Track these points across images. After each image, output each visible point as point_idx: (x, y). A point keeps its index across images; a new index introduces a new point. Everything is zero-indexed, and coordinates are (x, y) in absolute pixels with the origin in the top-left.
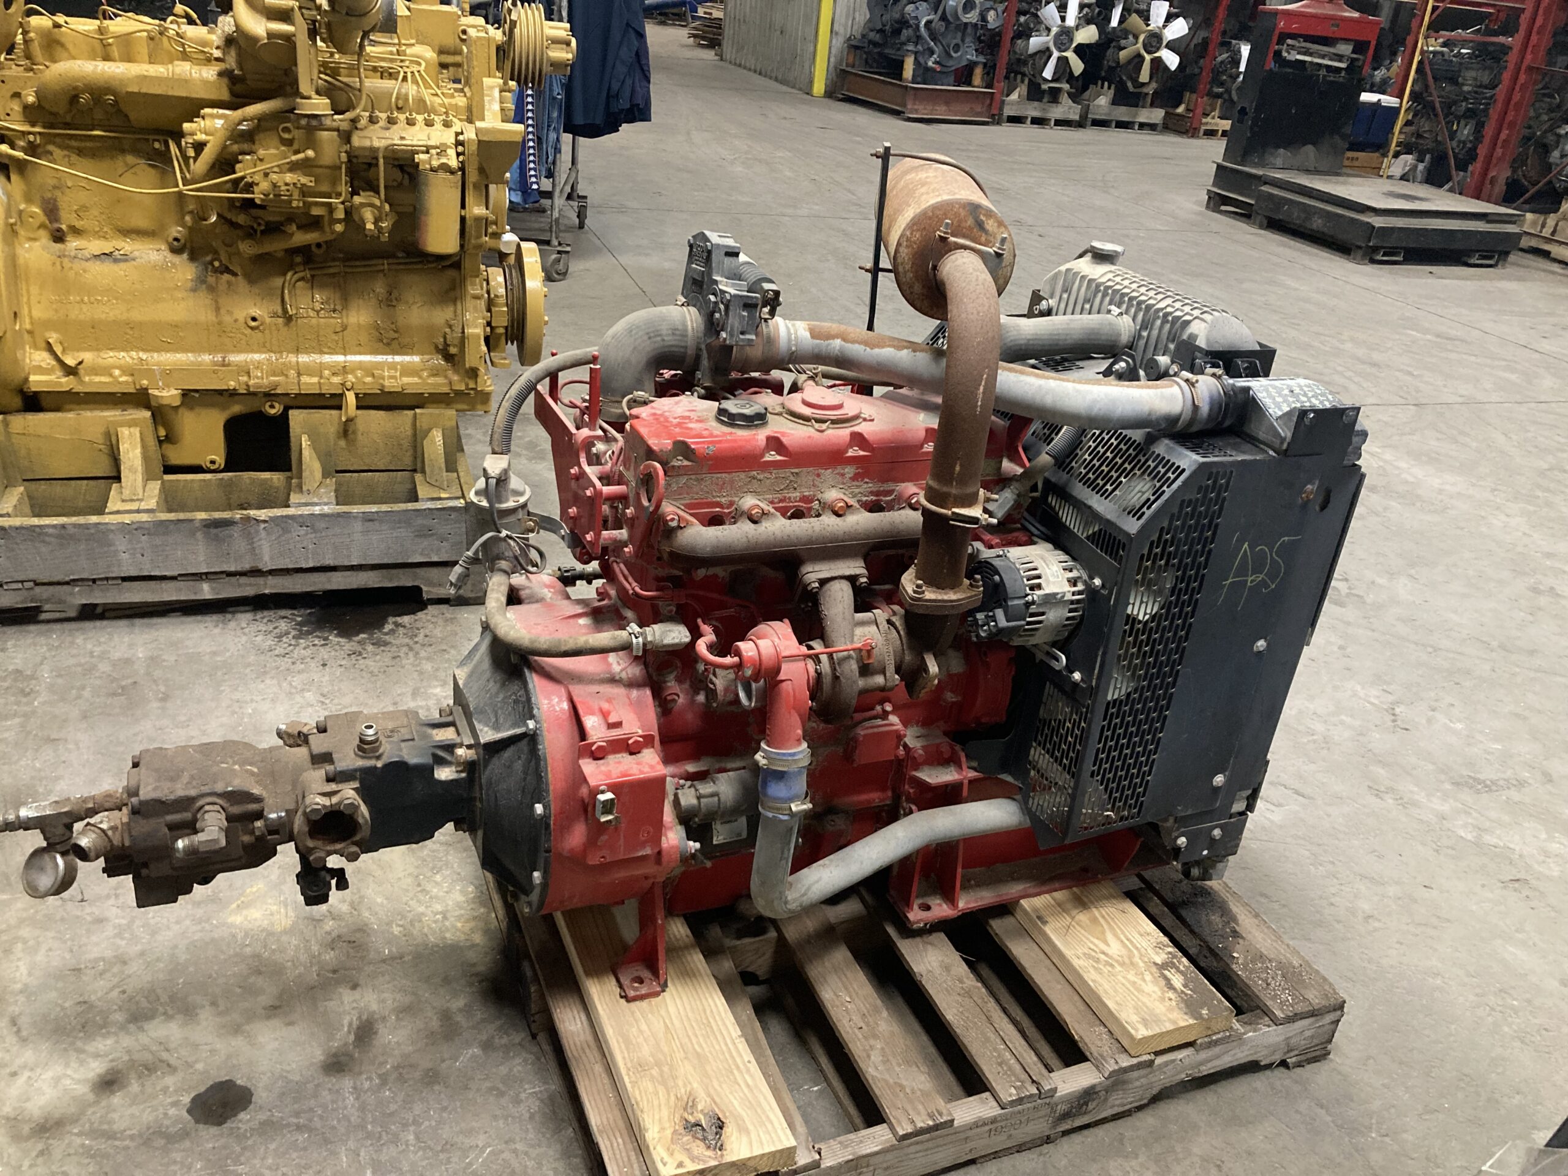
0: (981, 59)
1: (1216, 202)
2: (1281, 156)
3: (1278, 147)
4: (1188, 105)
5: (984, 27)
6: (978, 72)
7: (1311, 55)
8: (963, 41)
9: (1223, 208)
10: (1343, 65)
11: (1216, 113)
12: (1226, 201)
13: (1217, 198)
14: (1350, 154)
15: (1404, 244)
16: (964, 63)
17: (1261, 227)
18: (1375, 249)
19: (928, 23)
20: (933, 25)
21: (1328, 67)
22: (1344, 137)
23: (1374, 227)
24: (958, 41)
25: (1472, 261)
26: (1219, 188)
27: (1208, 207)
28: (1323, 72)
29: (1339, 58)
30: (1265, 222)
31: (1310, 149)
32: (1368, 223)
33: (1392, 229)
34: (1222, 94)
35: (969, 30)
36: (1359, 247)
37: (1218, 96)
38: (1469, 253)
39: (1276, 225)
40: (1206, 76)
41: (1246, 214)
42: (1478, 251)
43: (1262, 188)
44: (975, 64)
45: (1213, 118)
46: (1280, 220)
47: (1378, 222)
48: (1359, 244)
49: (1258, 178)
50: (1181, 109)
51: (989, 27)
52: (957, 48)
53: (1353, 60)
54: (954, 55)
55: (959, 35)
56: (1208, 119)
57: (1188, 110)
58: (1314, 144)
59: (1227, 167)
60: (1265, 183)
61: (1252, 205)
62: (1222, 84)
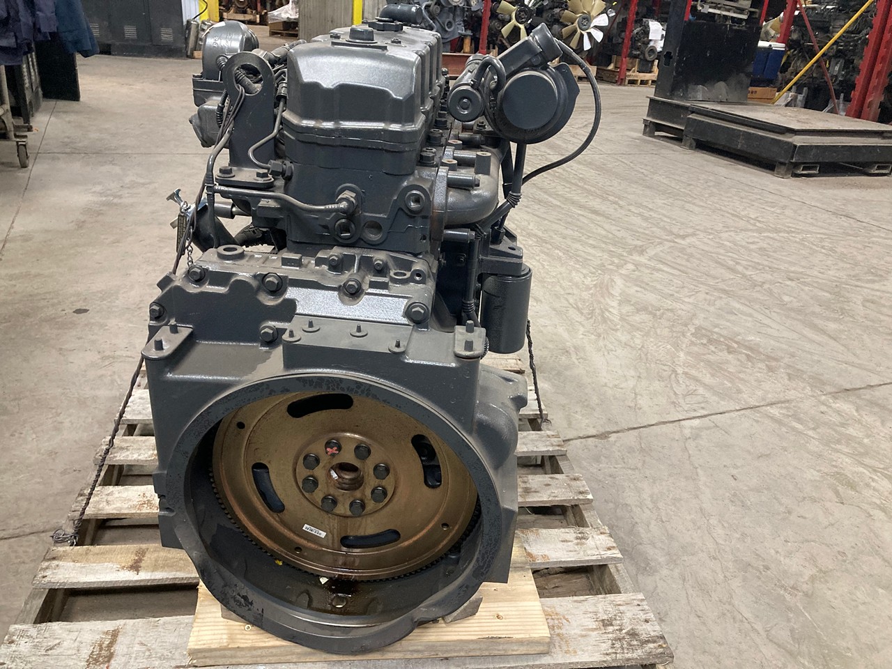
0: (469, 33)
1: (652, 129)
2: (700, 91)
3: (697, 84)
4: (616, 64)
5: (469, 10)
6: (467, 42)
7: (719, 9)
8: (454, 19)
9: (657, 133)
10: (745, 17)
11: (636, 68)
12: (659, 127)
13: (651, 125)
14: (751, 89)
15: (821, 160)
16: (457, 36)
17: (691, 147)
18: (796, 165)
19: (427, 7)
20: (431, 8)
21: (733, 18)
22: (748, 75)
23: (795, 146)
24: (451, 19)
25: (872, 171)
26: (654, 118)
27: (644, 133)
28: (729, 23)
29: (741, 11)
30: (694, 144)
31: (722, 84)
32: (788, 143)
33: (811, 147)
34: (639, 55)
35: (458, 12)
36: (782, 164)
37: (636, 57)
38: (870, 164)
39: (703, 146)
40: (627, 43)
41: (678, 138)
42: (876, 163)
43: (690, 116)
44: (466, 36)
45: (634, 72)
46: (708, 142)
47: (798, 141)
48: (782, 160)
49: (686, 108)
50: (611, 67)
51: (474, 9)
52: (450, 24)
53: (752, 13)
54: (447, 29)
55: (451, 15)
56: (630, 73)
57: (616, 67)
58: (724, 81)
59: (658, 101)
60: (693, 112)
61: (682, 130)
62: (638, 49)
